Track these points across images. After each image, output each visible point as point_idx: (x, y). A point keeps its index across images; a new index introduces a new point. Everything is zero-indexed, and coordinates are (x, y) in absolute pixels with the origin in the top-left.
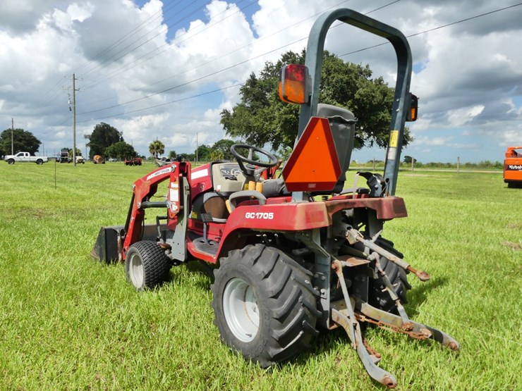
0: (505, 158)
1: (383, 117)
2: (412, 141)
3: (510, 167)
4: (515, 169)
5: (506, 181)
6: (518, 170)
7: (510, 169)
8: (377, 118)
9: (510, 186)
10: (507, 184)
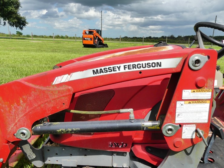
0: (83, 35)
1: (11, 10)
2: (28, 24)
3: (85, 39)
4: (87, 40)
5: (83, 45)
6: (88, 40)
7: (85, 40)
8: (8, 9)
9: (84, 47)
10: (83, 46)
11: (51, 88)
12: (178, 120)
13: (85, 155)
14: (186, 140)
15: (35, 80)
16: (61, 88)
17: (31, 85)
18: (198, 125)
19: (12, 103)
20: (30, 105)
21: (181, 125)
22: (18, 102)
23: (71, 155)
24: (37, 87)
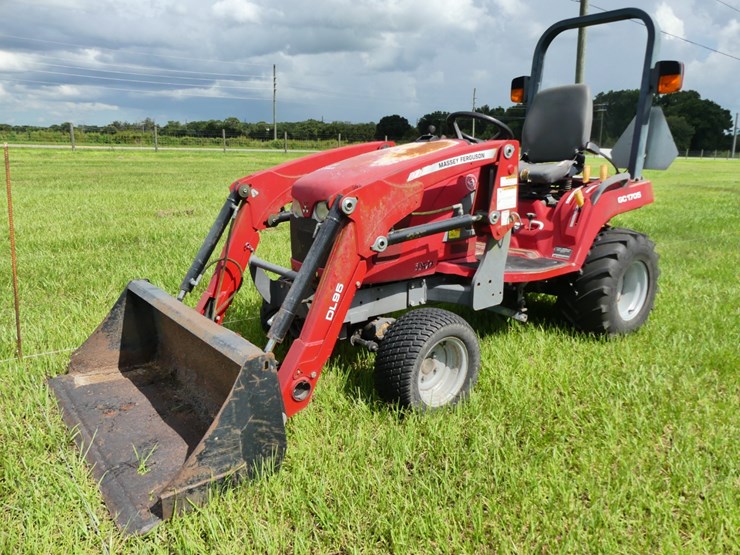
11: (406, 186)
12: (499, 207)
13: (378, 299)
14: (504, 227)
15: (392, 179)
16: (415, 185)
17: (390, 184)
18: (511, 210)
19: (372, 207)
20: (389, 207)
21: (501, 211)
22: (378, 205)
23: (361, 303)
24: (394, 185)
